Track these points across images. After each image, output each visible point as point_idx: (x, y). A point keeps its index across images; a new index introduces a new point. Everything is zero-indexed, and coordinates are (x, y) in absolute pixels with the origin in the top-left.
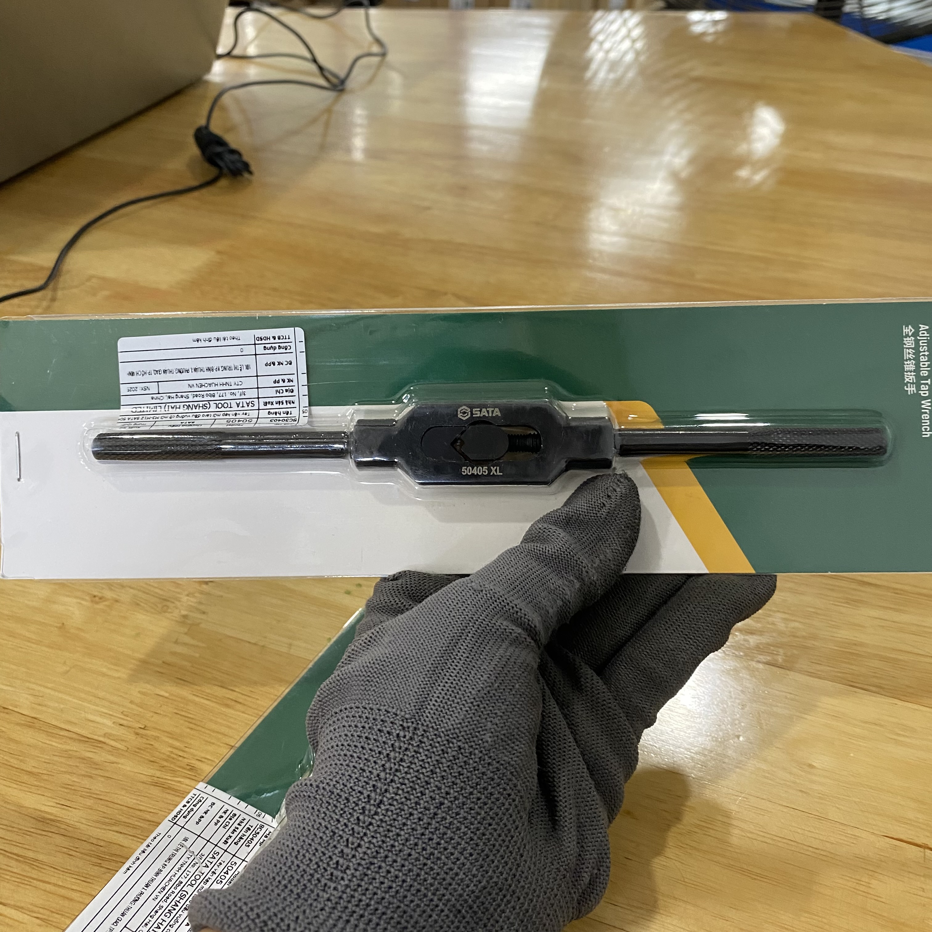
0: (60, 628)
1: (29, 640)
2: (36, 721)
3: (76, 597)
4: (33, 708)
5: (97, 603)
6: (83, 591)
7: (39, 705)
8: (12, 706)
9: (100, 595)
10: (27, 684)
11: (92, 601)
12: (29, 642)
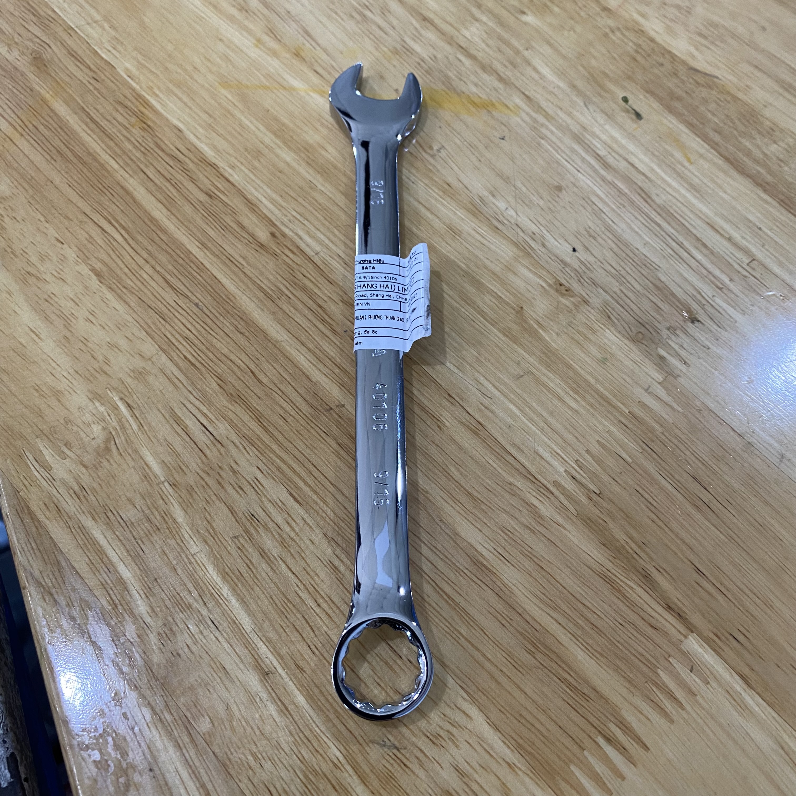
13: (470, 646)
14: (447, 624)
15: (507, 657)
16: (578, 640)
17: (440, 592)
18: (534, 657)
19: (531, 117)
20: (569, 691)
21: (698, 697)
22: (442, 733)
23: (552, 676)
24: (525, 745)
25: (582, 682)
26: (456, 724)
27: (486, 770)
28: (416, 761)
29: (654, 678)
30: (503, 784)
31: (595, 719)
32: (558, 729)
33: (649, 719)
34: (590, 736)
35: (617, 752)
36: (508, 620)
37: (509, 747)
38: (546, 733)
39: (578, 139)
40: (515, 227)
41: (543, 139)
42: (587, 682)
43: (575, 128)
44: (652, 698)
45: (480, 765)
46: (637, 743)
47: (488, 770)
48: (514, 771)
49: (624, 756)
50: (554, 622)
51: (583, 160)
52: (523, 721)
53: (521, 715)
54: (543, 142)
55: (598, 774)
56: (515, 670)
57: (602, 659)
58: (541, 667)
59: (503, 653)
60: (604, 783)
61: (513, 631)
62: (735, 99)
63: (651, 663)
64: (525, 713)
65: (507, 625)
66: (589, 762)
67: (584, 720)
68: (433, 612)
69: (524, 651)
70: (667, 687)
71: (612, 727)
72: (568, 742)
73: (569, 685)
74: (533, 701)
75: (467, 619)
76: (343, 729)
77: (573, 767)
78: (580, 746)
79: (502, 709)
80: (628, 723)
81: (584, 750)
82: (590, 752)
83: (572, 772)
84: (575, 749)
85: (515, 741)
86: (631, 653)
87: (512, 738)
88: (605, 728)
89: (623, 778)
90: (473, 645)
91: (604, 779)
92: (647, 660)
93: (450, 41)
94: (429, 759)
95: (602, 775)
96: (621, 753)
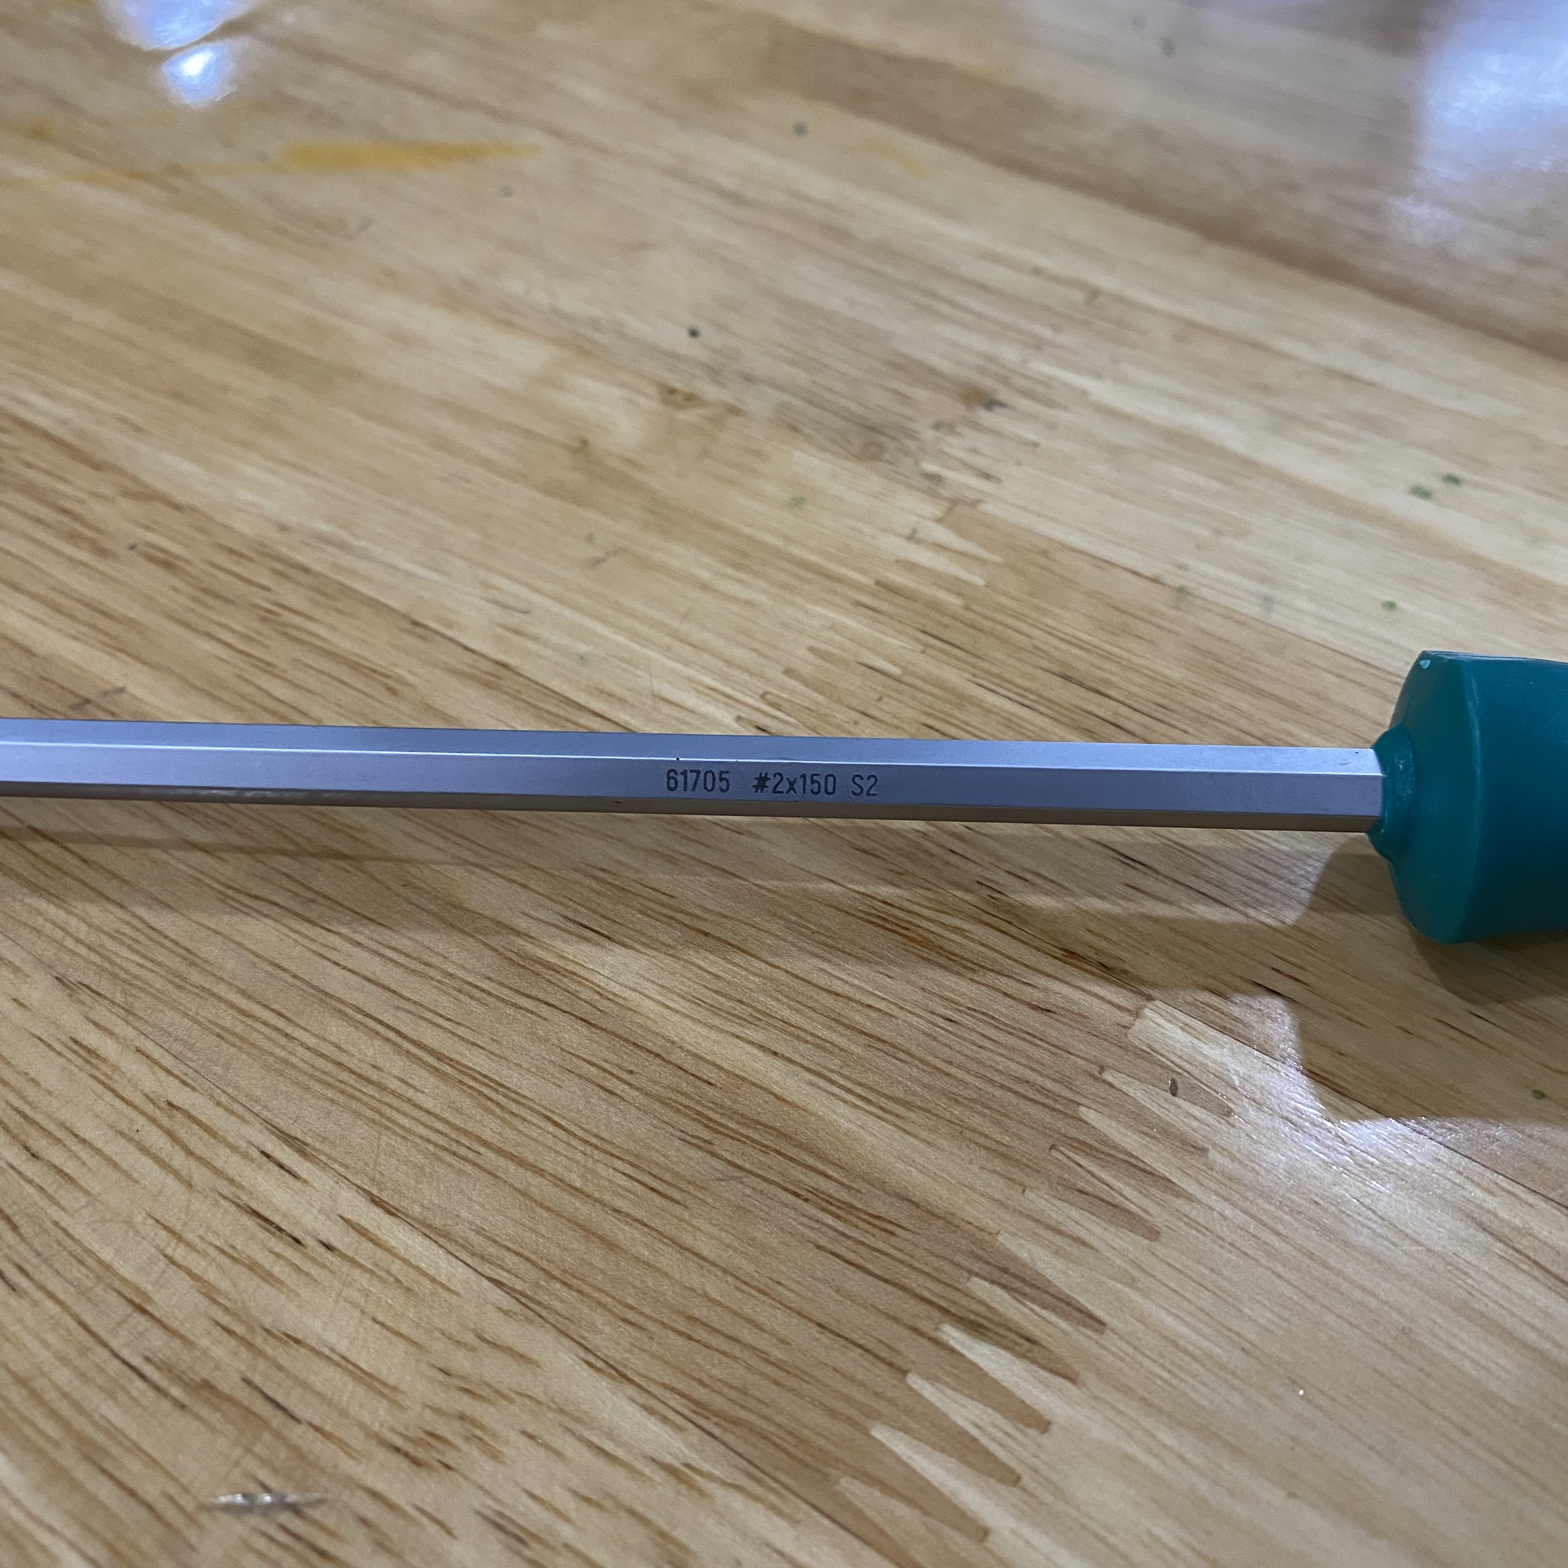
13: (512, 1168)
14: (440, 1126)
15: (630, 1170)
16: (833, 1083)
17: (413, 1049)
18: (713, 1154)
19: (565, 157)
20: (829, 1220)
21: (1213, 1154)
22: (442, 1429)
23: (774, 1190)
24: (719, 1402)
25: (865, 1187)
26: (485, 1392)
27: (599, 1506)
28: (360, 1535)
29: (1074, 1133)
30: (662, 1534)
31: (921, 1279)
32: (815, 1330)
33: (1083, 1243)
34: (915, 1330)
35: (1007, 1355)
36: (624, 1075)
37: (664, 1419)
38: (777, 1354)
40: (551, 316)
42: (882, 1186)
44: (1081, 1185)
45: (575, 1494)
46: (1065, 1316)
47: (608, 1504)
48: (691, 1485)
49: (1034, 1361)
50: (760, 1054)
52: (701, 1333)
53: (691, 1319)
55: (963, 1433)
56: (658, 1200)
57: (912, 1115)
58: (738, 1173)
59: (618, 1164)
60: (988, 1454)
61: (641, 1099)
63: (1057, 1097)
64: (701, 1311)
65: (619, 1087)
66: (930, 1404)
67: (890, 1288)
68: (396, 1102)
69: (677, 1143)
70: (1115, 1147)
71: (980, 1287)
72: (849, 1359)
73: (828, 1203)
74: (724, 1271)
75: (500, 1099)
76: (105, 1491)
77: (880, 1433)
78: (891, 1365)
79: (630, 1315)
80: (1025, 1265)
81: (905, 1373)
82: (926, 1376)
83: (882, 1445)
84: (879, 1376)
85: (684, 1396)
86: (991, 1082)
87: (673, 1390)
88: (958, 1297)
89: (1043, 1425)
90: (521, 1163)
91: (985, 1441)
92: (1042, 1090)
94: (404, 1514)
95: (974, 1432)
96: (1022, 1356)
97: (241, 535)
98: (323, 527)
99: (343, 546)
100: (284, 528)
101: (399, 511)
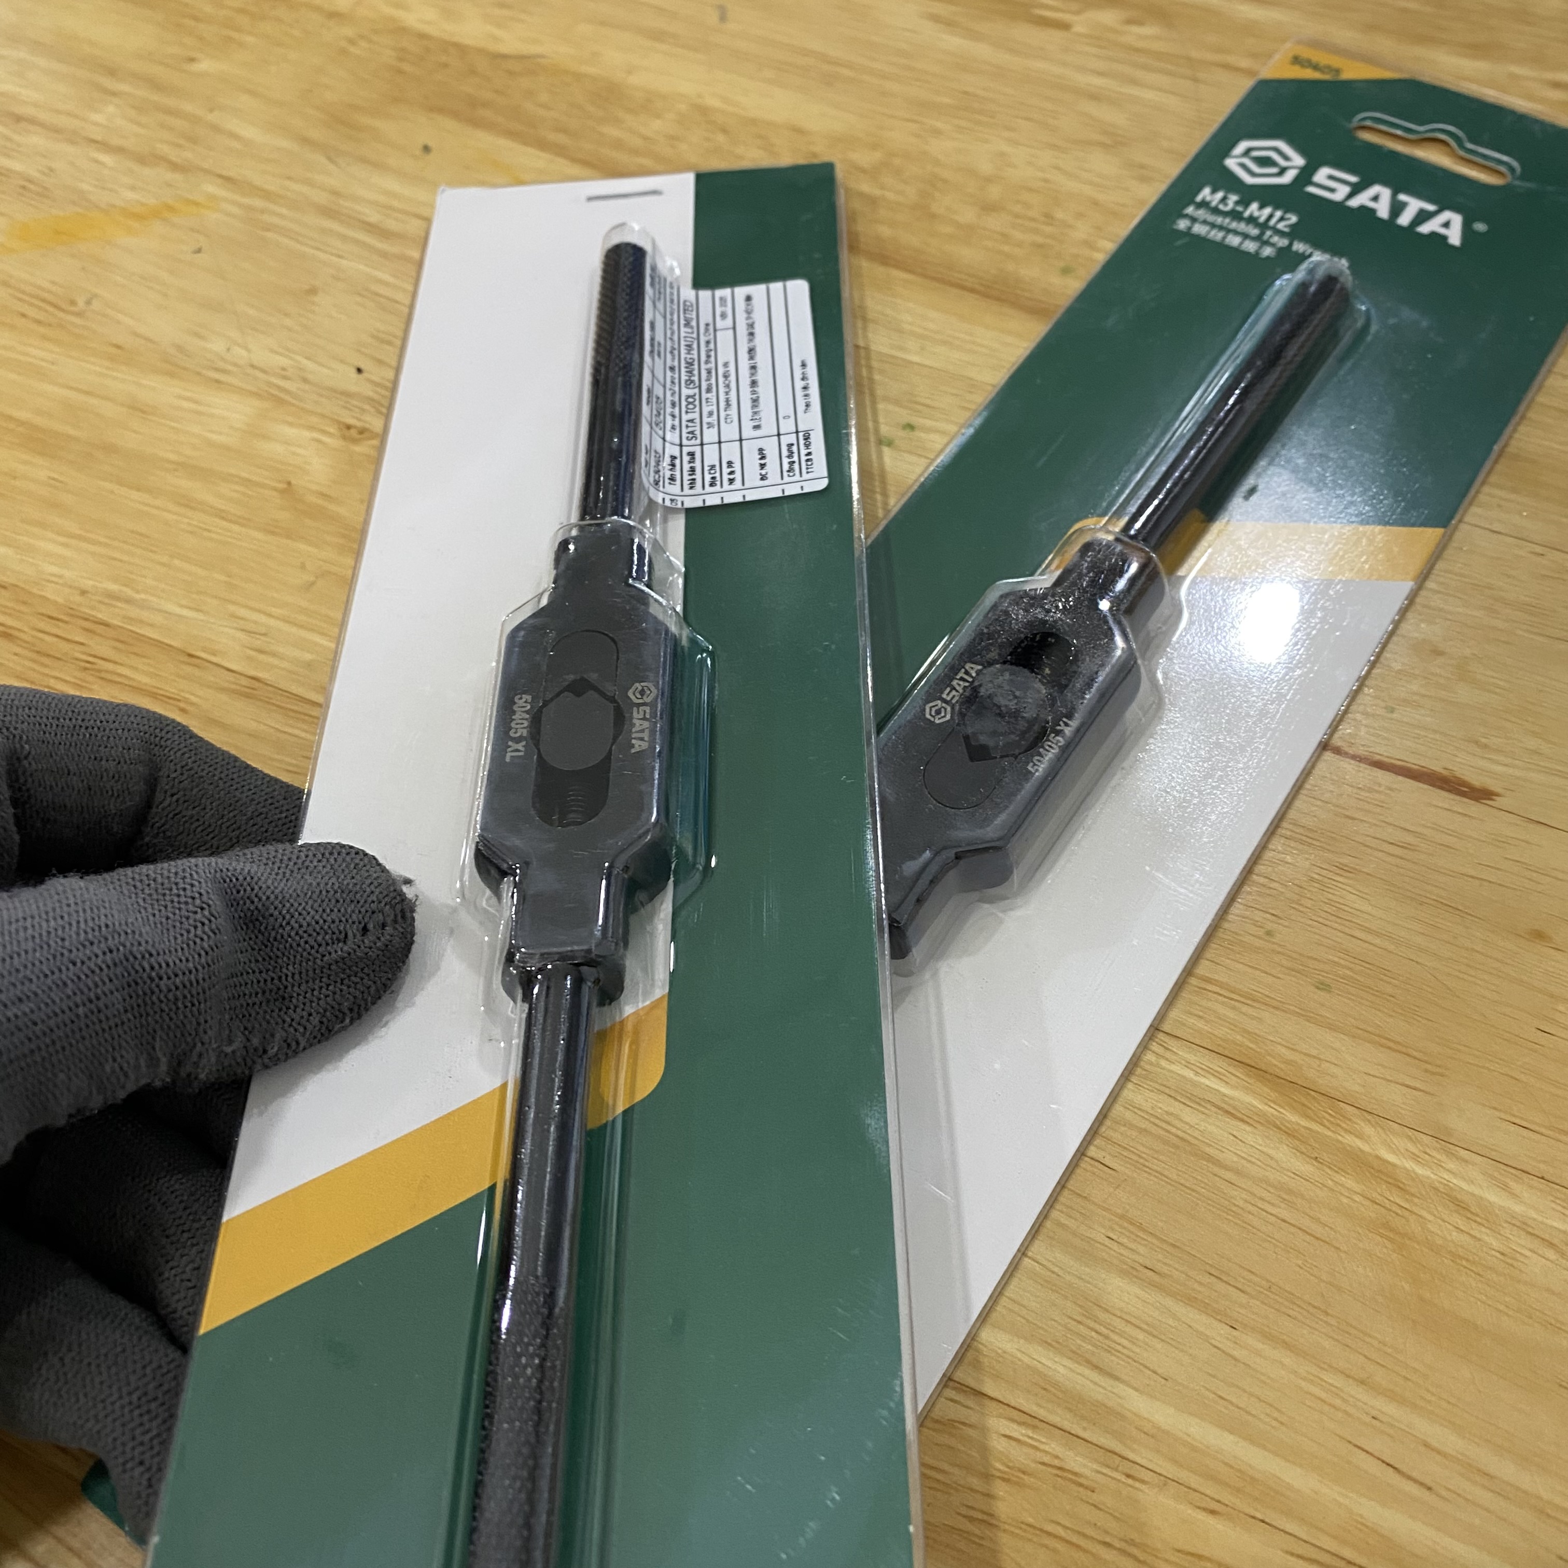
0: (282, 492)
1: (221, 515)
2: (256, 684)
3: (311, 428)
4: (249, 658)
5: (354, 441)
6: (323, 416)
7: (261, 651)
8: (204, 650)
9: (359, 424)
10: (232, 608)
11: (344, 438)
12: (223, 518)
19: (240, 205)
39: (328, 212)
40: (250, 371)
41: (268, 230)
43: (321, 198)
51: (344, 238)
54: (269, 235)
62: (579, 77)
93: (72, 137)
97: (55, 603)
98: (113, 587)
99: (128, 601)
100: (83, 593)
101: (163, 564)
